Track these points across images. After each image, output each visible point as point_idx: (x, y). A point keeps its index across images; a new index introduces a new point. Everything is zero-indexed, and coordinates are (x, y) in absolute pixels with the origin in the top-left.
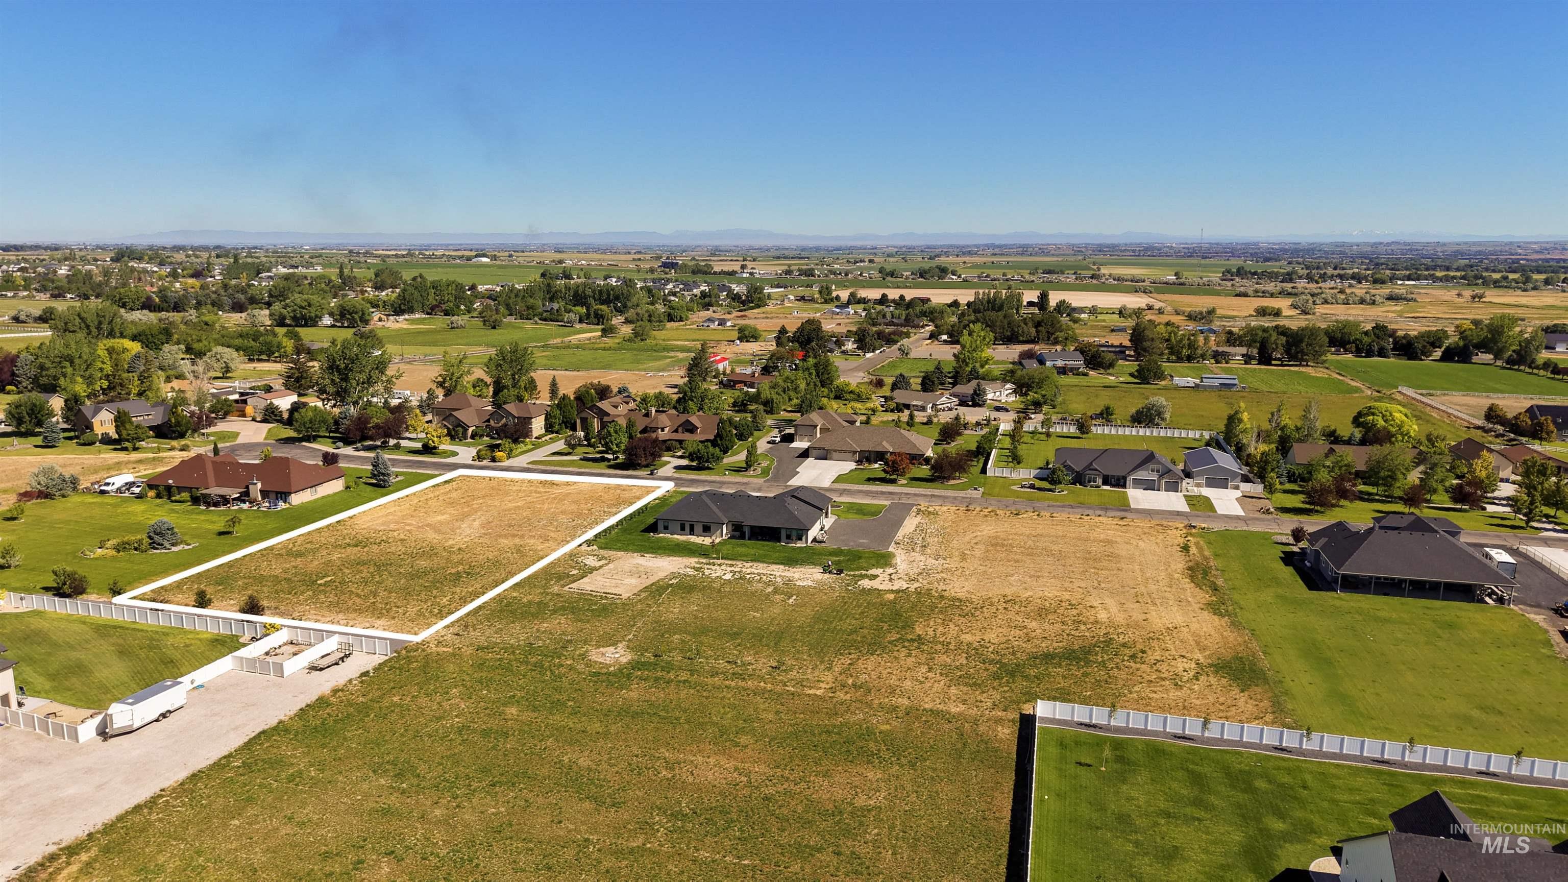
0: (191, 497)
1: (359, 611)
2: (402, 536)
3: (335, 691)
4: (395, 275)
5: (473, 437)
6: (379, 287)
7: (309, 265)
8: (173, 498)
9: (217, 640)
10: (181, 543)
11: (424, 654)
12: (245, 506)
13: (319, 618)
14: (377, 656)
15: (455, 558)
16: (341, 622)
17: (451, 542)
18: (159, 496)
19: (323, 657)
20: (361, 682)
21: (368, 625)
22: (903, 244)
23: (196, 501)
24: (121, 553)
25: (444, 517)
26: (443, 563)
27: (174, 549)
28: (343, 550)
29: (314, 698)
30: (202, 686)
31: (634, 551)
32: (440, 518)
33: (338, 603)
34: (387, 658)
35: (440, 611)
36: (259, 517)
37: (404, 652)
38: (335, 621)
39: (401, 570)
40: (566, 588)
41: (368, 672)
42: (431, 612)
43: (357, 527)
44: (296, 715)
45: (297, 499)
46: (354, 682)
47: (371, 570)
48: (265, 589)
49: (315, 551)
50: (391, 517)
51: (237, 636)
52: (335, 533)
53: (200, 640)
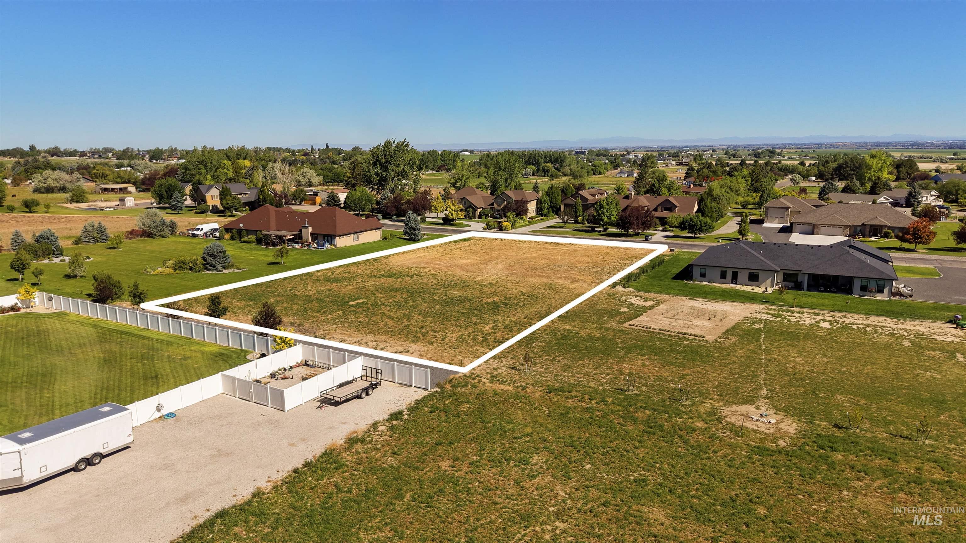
0: (257, 239)
1: (392, 333)
2: (433, 272)
3: (352, 441)
5: (480, 217)
8: (242, 239)
9: (221, 354)
10: (232, 266)
11: (476, 391)
12: (297, 246)
13: (345, 337)
14: (413, 389)
15: (489, 290)
16: (370, 343)
17: (479, 278)
18: (232, 238)
19: (341, 385)
20: (391, 429)
21: (401, 349)
22: (730, 144)
23: (259, 241)
24: (177, 272)
25: (469, 261)
26: (477, 294)
27: (225, 271)
28: (378, 279)
29: (319, 451)
30: (171, 415)
31: (680, 295)
32: (464, 261)
33: (368, 324)
34: (426, 393)
35: (485, 339)
36: (307, 254)
37: (448, 387)
38: (363, 342)
39: (435, 298)
40: (626, 324)
41: (400, 413)
42: (474, 339)
43: (391, 264)
44: (285, 482)
45: (341, 242)
46: (381, 428)
47: (405, 295)
48: (295, 307)
49: (350, 279)
50: (422, 259)
51: (246, 352)
52: (371, 267)
53: (203, 353)
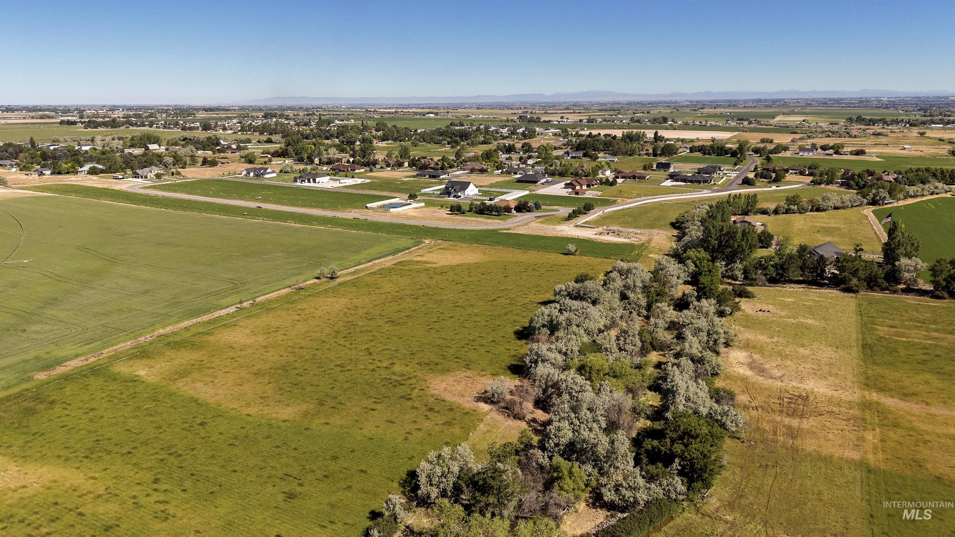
4: (385, 125)
5: (391, 166)
6: (377, 130)
7: (348, 119)
